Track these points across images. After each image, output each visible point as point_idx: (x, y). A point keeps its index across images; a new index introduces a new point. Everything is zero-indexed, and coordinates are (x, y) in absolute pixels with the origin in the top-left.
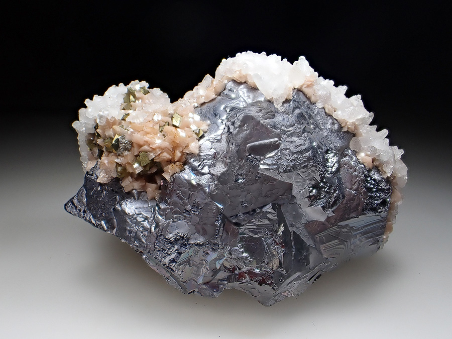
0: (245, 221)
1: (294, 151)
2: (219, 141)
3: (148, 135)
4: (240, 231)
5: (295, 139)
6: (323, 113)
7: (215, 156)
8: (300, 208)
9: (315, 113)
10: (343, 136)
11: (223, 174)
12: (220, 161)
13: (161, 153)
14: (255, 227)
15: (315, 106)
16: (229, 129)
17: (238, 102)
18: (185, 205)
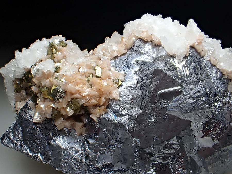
0: (156, 151)
1: (193, 96)
2: (134, 89)
3: (78, 85)
4: (152, 159)
5: (193, 86)
6: (210, 64)
7: (132, 101)
8: (195, 138)
9: (204, 64)
10: (224, 82)
11: (140, 115)
12: (136, 105)
13: (90, 100)
14: (163, 155)
15: (204, 59)
16: (142, 79)
17: (147, 57)
18: (110, 140)
